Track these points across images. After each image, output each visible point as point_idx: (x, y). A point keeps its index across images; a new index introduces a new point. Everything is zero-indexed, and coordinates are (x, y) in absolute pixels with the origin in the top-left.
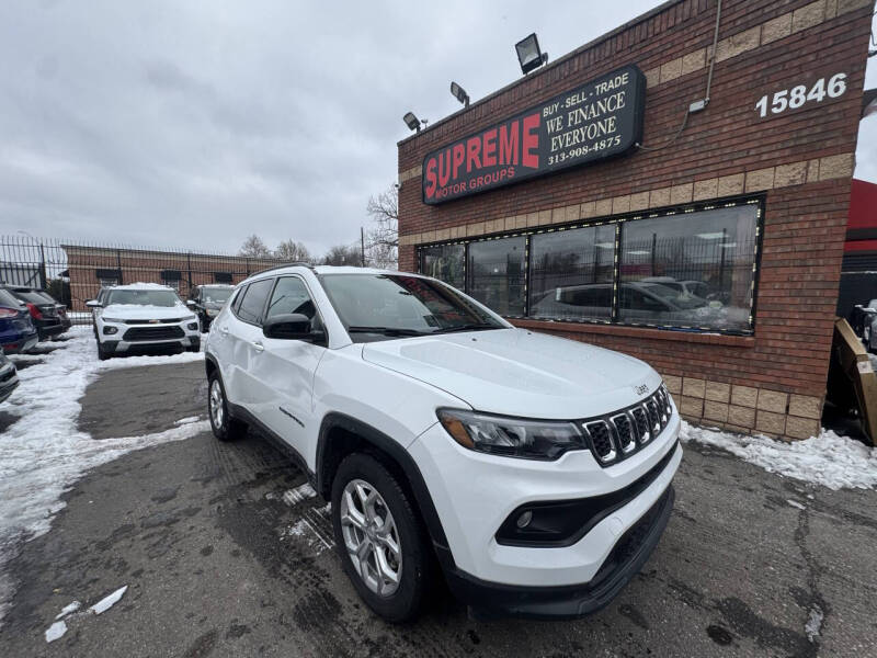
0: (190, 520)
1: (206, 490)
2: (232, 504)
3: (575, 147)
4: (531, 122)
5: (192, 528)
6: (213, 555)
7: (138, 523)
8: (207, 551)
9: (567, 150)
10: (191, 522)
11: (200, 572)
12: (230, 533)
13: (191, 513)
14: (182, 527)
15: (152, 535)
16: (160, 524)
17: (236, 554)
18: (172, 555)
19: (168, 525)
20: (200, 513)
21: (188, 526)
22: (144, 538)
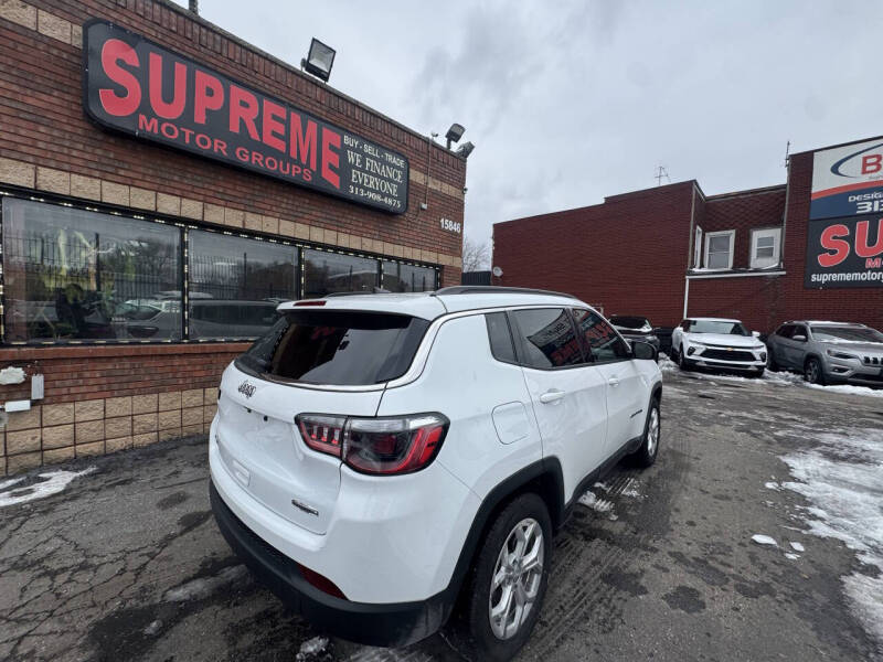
0: (684, 551)
1: (648, 566)
2: (642, 537)
3: (372, 191)
4: (330, 136)
5: (689, 544)
6: (689, 519)
7: (730, 586)
8: (691, 524)
9: (366, 189)
10: (685, 549)
11: (704, 518)
12: (668, 520)
13: (679, 557)
14: (694, 551)
15: (722, 563)
16: (711, 568)
17: (677, 510)
18: (715, 539)
19: (706, 562)
20: (672, 550)
21: (690, 548)
22: (729, 566)
